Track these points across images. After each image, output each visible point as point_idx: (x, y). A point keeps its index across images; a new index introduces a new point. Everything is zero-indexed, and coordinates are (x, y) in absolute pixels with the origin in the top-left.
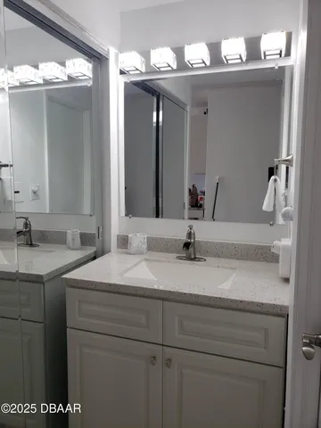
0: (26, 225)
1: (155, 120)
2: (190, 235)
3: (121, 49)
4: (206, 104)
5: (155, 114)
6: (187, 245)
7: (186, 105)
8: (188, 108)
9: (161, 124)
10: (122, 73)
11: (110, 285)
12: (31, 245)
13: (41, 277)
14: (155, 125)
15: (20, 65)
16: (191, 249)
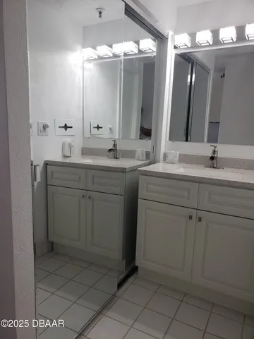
0: (115, 145)
1: (189, 80)
2: (214, 152)
3: (177, 32)
4: (224, 69)
5: (189, 77)
6: (212, 158)
7: (210, 70)
8: (212, 72)
9: (193, 83)
10: (175, 47)
11: (167, 174)
12: (116, 158)
13: (125, 168)
14: (189, 84)
15: (117, 43)
16: (215, 161)
